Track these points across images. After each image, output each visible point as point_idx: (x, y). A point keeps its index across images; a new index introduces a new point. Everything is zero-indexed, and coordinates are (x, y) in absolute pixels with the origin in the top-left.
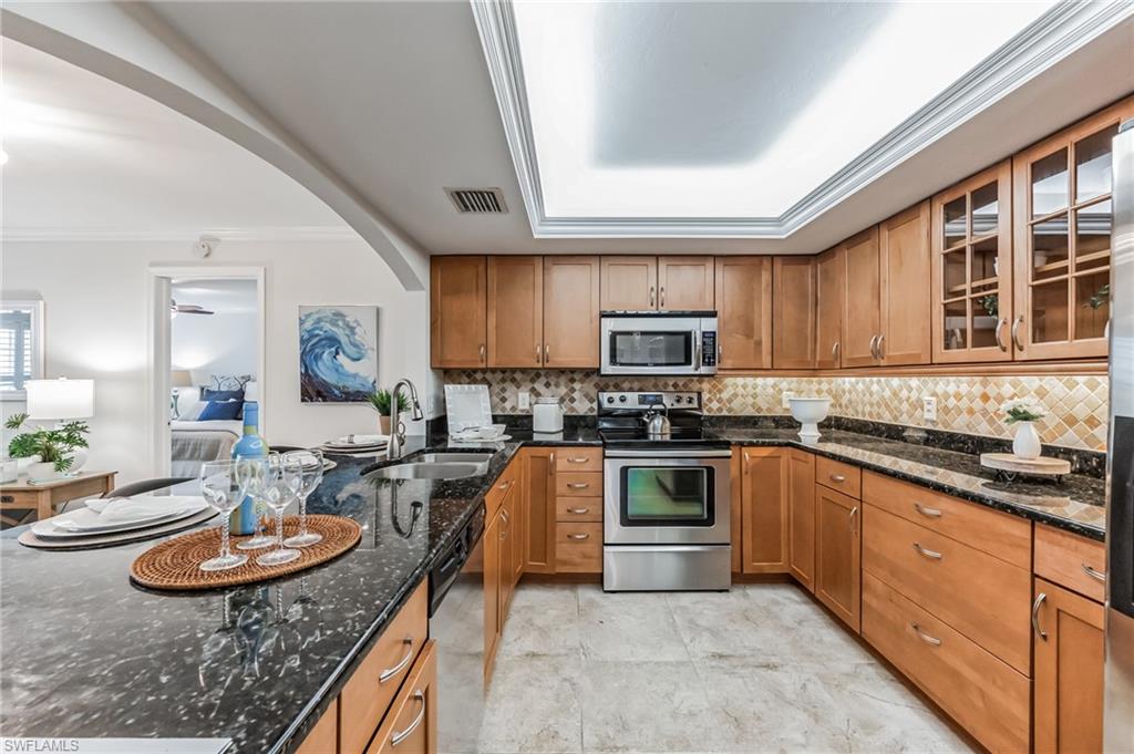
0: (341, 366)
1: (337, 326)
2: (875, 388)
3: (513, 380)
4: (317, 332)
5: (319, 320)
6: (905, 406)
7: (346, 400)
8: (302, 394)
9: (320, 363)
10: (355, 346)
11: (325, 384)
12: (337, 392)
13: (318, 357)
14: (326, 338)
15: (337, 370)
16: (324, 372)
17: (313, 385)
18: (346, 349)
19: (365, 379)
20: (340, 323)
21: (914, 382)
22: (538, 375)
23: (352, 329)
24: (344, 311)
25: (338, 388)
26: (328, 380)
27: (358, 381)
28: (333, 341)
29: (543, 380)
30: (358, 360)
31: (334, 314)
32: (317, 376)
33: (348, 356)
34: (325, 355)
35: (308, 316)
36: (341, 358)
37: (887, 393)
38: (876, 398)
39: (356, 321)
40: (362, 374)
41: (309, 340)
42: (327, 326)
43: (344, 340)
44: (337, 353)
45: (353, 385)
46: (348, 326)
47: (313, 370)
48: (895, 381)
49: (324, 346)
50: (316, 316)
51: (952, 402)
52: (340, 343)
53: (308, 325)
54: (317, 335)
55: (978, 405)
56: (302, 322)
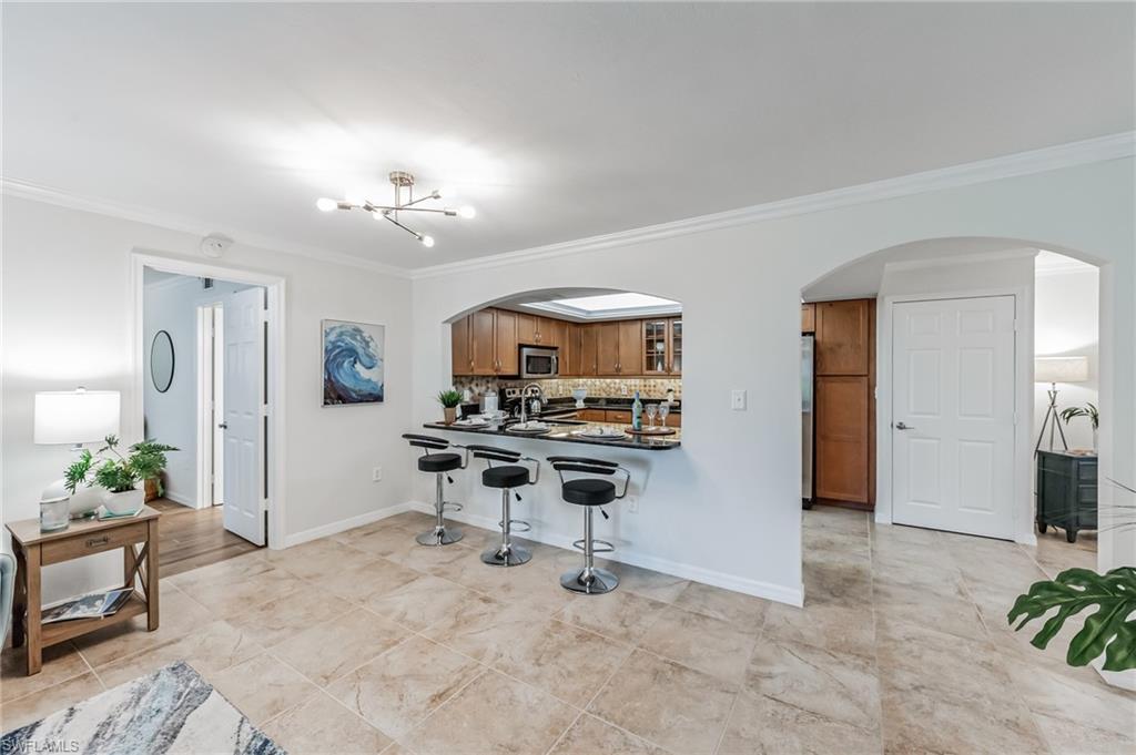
0: (358, 373)
1: (355, 339)
2: (598, 383)
3: (461, 383)
4: (339, 343)
5: (342, 334)
6: (613, 390)
7: (361, 401)
8: (325, 398)
9: (341, 371)
10: (368, 355)
11: (345, 388)
12: (354, 395)
13: (340, 365)
14: (346, 350)
15: (355, 377)
16: (345, 379)
17: (335, 391)
18: (362, 359)
19: (375, 384)
20: (358, 338)
21: (617, 381)
22: (473, 379)
23: (367, 343)
24: (362, 328)
25: (355, 392)
26: (347, 385)
27: (371, 385)
28: (352, 353)
29: (475, 382)
30: (370, 368)
31: (354, 330)
32: (338, 381)
33: (364, 366)
34: (346, 364)
35: (332, 329)
36: (358, 366)
37: (604, 385)
38: (597, 388)
39: (370, 337)
40: (374, 379)
41: (332, 350)
42: (348, 339)
43: (360, 351)
44: (355, 362)
45: (366, 389)
46: (365, 341)
47: (335, 377)
48: (608, 381)
49: (344, 356)
50: (338, 331)
51: (633, 388)
52: (357, 353)
53: (332, 337)
54: (339, 346)
55: (642, 388)
56: (327, 334)
